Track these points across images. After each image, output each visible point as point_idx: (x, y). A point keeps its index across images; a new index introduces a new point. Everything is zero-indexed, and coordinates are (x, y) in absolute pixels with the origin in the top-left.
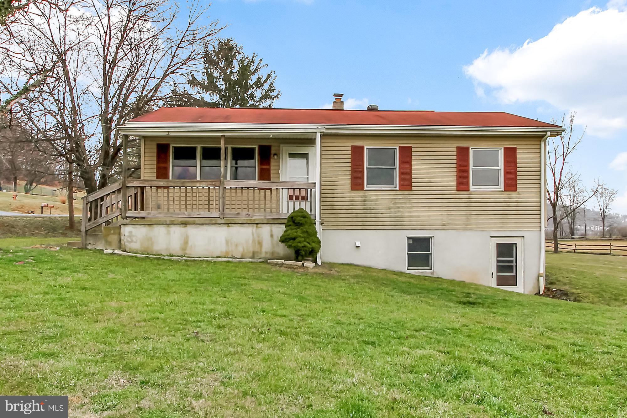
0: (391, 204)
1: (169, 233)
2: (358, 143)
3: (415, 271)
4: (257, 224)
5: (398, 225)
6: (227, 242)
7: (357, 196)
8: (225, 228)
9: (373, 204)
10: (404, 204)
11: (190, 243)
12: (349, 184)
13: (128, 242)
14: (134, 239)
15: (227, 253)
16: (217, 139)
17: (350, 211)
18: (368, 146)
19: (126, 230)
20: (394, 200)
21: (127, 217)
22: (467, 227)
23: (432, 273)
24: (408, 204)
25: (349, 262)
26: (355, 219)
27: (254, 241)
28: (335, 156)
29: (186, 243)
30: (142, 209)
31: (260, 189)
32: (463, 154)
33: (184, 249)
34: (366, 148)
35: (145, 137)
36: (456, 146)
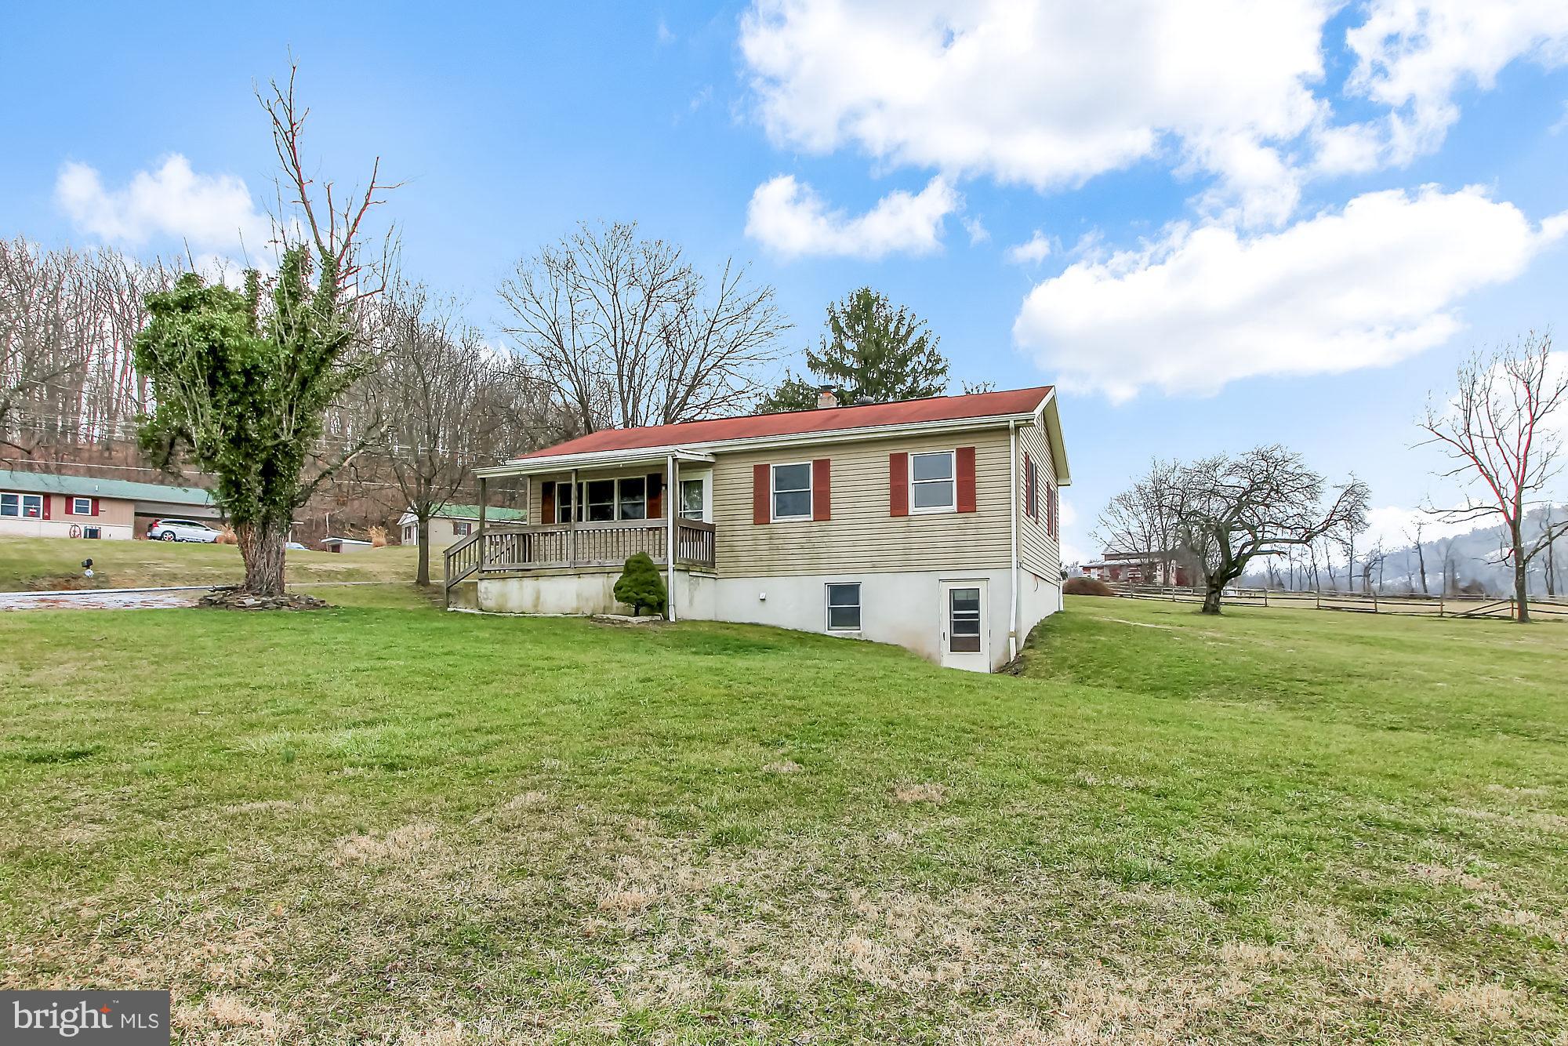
0: (804, 540)
1: (521, 587)
2: (761, 461)
3: (837, 632)
4: (608, 573)
5: (813, 570)
6: (578, 596)
7: (761, 532)
8: (575, 579)
9: (781, 541)
10: (820, 539)
11: (542, 599)
12: (752, 516)
13: (485, 599)
14: (490, 596)
15: (578, 609)
16: (567, 474)
17: (752, 553)
18: (774, 463)
19: (483, 586)
20: (807, 535)
21: (483, 571)
22: (906, 567)
23: (860, 635)
24: (825, 539)
25: (753, 621)
26: (759, 563)
27: (604, 594)
28: (735, 481)
29: (538, 598)
30: (530, 561)
31: (650, 529)
32: (898, 464)
33: (536, 606)
34: (771, 466)
35: (531, 476)
36: (888, 453)
